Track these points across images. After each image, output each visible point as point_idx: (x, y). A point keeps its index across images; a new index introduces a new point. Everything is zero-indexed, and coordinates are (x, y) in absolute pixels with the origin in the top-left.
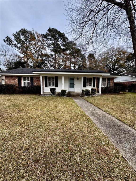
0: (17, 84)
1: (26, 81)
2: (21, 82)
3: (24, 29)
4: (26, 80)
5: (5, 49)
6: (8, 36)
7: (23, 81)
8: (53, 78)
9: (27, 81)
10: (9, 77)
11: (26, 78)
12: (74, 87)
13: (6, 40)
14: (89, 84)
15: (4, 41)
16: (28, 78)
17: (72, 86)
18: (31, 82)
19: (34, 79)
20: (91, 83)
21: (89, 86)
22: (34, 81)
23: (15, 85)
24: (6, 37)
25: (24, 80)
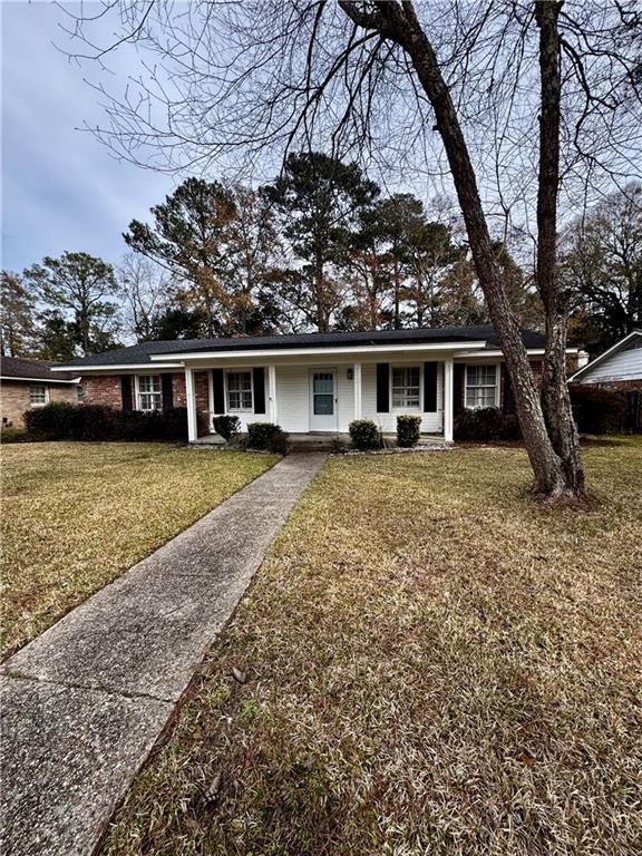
0: (118, 404)
1: (149, 390)
2: (130, 396)
3: (194, 179)
4: (149, 386)
5: (134, 268)
6: (137, 219)
7: (137, 392)
8: (246, 376)
9: (152, 392)
10: (95, 377)
11: (148, 378)
12: (332, 413)
13: (132, 234)
14: (405, 397)
15: (127, 239)
16: (156, 379)
17: (323, 405)
18: (163, 394)
19: (174, 382)
20: (416, 392)
21: (409, 403)
22: (174, 390)
23: (109, 409)
24: (131, 226)
25: (142, 388)
